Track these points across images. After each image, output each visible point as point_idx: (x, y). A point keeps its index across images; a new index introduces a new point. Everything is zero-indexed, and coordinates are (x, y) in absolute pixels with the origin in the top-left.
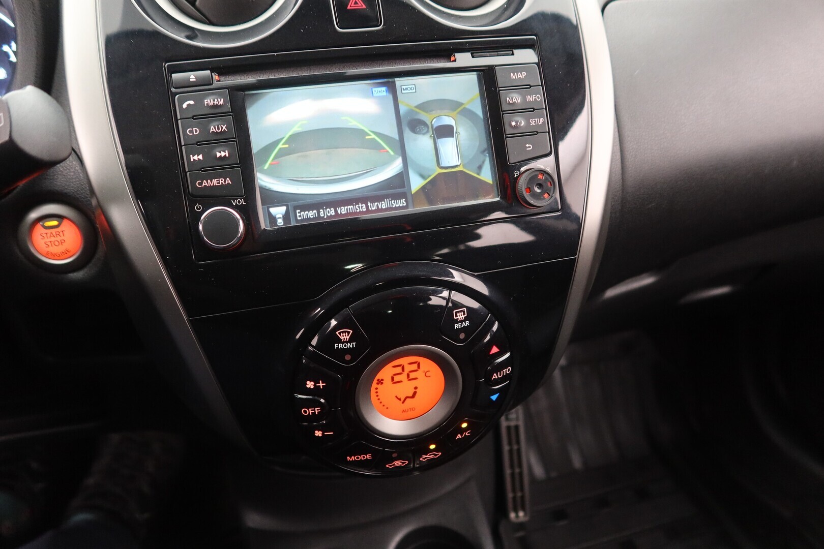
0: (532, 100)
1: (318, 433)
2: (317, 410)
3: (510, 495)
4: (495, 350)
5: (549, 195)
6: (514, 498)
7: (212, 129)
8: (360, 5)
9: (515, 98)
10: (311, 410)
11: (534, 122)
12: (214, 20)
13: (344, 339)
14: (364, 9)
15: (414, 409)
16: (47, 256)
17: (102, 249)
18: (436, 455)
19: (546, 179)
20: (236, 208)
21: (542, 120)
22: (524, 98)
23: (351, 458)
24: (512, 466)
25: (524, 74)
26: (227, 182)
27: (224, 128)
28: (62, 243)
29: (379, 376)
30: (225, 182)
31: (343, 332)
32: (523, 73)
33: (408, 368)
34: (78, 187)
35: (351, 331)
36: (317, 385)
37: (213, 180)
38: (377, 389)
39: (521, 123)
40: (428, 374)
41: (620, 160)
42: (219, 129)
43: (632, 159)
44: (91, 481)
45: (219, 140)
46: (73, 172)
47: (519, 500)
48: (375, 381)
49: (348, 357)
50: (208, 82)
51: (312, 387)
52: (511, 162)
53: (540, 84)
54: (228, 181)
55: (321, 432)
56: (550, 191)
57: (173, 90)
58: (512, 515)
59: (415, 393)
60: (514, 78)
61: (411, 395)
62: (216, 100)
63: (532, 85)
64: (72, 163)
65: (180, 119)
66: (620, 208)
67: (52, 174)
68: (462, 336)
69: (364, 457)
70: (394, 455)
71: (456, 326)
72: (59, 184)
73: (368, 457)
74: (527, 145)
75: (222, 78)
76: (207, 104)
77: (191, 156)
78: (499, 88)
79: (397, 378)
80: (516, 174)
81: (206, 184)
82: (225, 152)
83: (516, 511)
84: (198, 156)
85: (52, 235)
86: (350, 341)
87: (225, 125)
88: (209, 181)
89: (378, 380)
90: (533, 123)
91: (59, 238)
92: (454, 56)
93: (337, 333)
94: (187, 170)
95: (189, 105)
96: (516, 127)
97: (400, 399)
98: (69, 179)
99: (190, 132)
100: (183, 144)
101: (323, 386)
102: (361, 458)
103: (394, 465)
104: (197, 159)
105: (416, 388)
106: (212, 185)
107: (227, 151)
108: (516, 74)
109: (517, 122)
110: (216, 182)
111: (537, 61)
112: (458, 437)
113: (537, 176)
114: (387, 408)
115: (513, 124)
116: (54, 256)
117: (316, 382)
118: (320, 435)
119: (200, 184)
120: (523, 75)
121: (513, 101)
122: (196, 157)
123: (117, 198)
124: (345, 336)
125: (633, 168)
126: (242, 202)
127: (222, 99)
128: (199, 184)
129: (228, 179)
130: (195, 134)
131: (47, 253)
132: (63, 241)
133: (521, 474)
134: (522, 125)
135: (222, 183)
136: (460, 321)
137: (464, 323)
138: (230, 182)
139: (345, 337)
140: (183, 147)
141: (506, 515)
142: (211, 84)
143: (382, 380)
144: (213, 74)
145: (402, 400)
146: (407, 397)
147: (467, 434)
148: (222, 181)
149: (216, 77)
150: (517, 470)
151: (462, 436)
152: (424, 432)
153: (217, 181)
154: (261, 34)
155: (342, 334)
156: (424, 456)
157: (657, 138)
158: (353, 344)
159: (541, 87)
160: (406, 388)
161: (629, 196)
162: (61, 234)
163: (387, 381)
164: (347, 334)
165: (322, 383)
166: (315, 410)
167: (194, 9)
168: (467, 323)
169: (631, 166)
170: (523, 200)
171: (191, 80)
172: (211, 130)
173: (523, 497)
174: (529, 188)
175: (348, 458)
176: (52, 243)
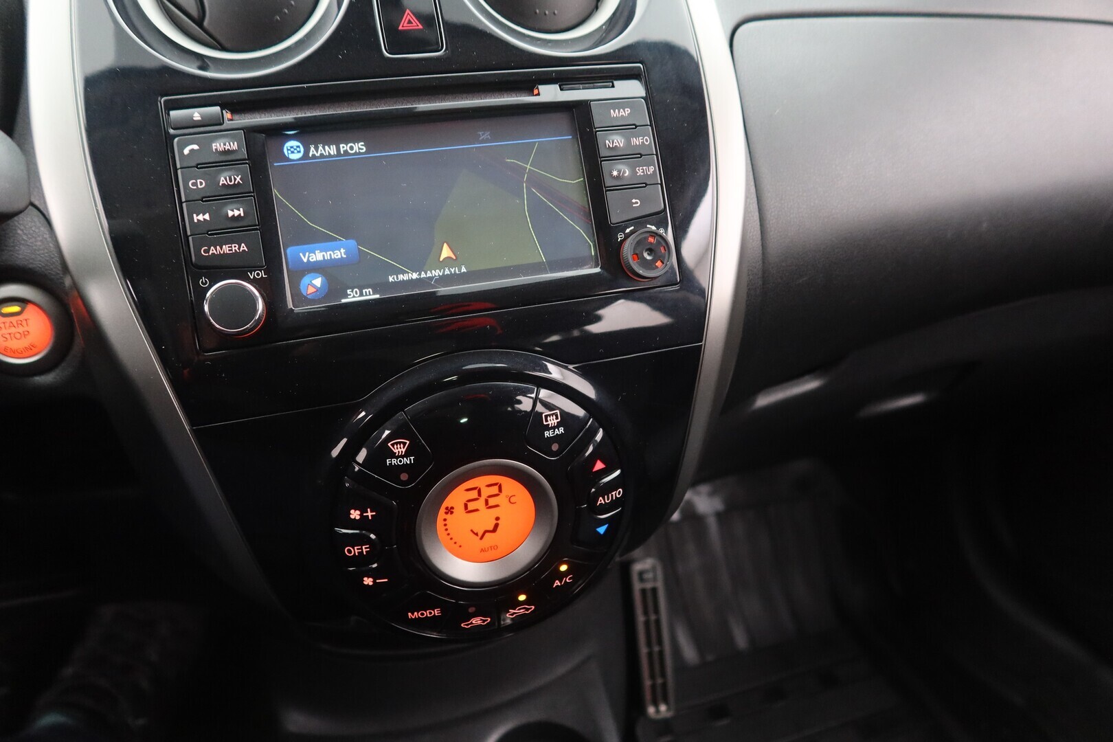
0: (638, 144)
1: (368, 581)
2: (366, 548)
3: (647, 683)
4: (599, 466)
5: (663, 263)
6: (653, 687)
7: (222, 181)
8: (415, 24)
9: (616, 141)
10: (358, 549)
11: (641, 171)
12: (227, 45)
13: (399, 452)
14: (421, 29)
15: (496, 547)
16: (5, 353)
17: (79, 343)
18: (527, 609)
19: (659, 242)
20: (254, 282)
21: (652, 169)
22: (628, 141)
23: (413, 614)
24: (649, 644)
25: (628, 111)
26: (242, 249)
27: (238, 179)
28: (24, 335)
29: (447, 503)
30: (239, 249)
31: (397, 443)
32: (626, 110)
33: (486, 492)
34: (47, 261)
35: (408, 442)
36: (365, 514)
37: (224, 246)
38: (445, 520)
39: (624, 172)
40: (513, 500)
41: (758, 220)
42: (231, 181)
43: (774, 221)
44: (69, 671)
45: (232, 194)
46: (41, 240)
47: (659, 690)
48: (442, 510)
49: (404, 477)
50: (219, 121)
51: (358, 517)
52: (613, 221)
53: (649, 124)
54: (244, 247)
55: (371, 579)
56: (664, 258)
57: (172, 131)
58: (651, 710)
59: (496, 526)
60: (615, 116)
61: (491, 528)
62: (227, 144)
63: (638, 124)
64: (39, 229)
65: (181, 168)
66: (760, 283)
67: (12, 244)
68: (555, 447)
69: (430, 613)
70: (471, 610)
71: (547, 434)
72: (21, 257)
73: (436, 612)
74: (634, 201)
75: (236, 117)
76: (216, 149)
77: (195, 215)
78: (595, 129)
79: (471, 506)
80: (620, 237)
81: (215, 251)
82: (239, 210)
83: (656, 704)
84: (203, 215)
85: (11, 325)
86: (406, 455)
87: (240, 176)
88: (218, 247)
89: (447, 508)
90: (640, 173)
91: (21, 329)
92: (538, 88)
93: (389, 444)
94: (189, 233)
95: (192, 151)
96: (618, 177)
97: (477, 534)
98: (35, 250)
99: (193, 184)
100: (183, 200)
101: (372, 515)
102: (427, 614)
103: (472, 623)
104: (202, 220)
105: (497, 519)
106: (222, 253)
107: (241, 209)
108: (617, 110)
109: (619, 171)
110: (228, 249)
111: (644, 95)
112: (555, 585)
113: (646, 239)
114: (460, 546)
115: (615, 173)
116: (15, 354)
117: (363, 511)
118: (371, 584)
119: (207, 251)
120: (627, 113)
121: (614, 144)
122: (201, 217)
123: (95, 270)
124: (400, 448)
125: (776, 232)
126: (262, 274)
127: (236, 143)
128: (205, 251)
129: (243, 245)
130: (199, 187)
131: (5, 349)
132: (26, 333)
133: (661, 653)
134: (626, 175)
135: (235, 250)
136: (552, 428)
137: (556, 430)
138: (245, 248)
139: (399, 450)
140: (184, 205)
141: (642, 710)
142: (221, 124)
143: (452, 508)
144: (224, 112)
145: (480, 534)
146: (486, 532)
147: (568, 581)
148: (235, 247)
149: (227, 115)
150: (656, 649)
151: (561, 582)
152: (509, 577)
153: (229, 247)
154: (287, 61)
155: (395, 447)
156: (512, 611)
157: (805, 194)
158: (410, 459)
159: (650, 128)
160: (484, 519)
161: (772, 268)
162: (24, 323)
163: (459, 509)
164: (402, 446)
165: (371, 512)
166: (362, 549)
167: (201, 30)
168: (562, 430)
169: (773, 229)
170: (629, 271)
171: (195, 119)
172: (221, 183)
173: (664, 685)
174: (637, 254)
175: (410, 614)
176: (12, 335)
